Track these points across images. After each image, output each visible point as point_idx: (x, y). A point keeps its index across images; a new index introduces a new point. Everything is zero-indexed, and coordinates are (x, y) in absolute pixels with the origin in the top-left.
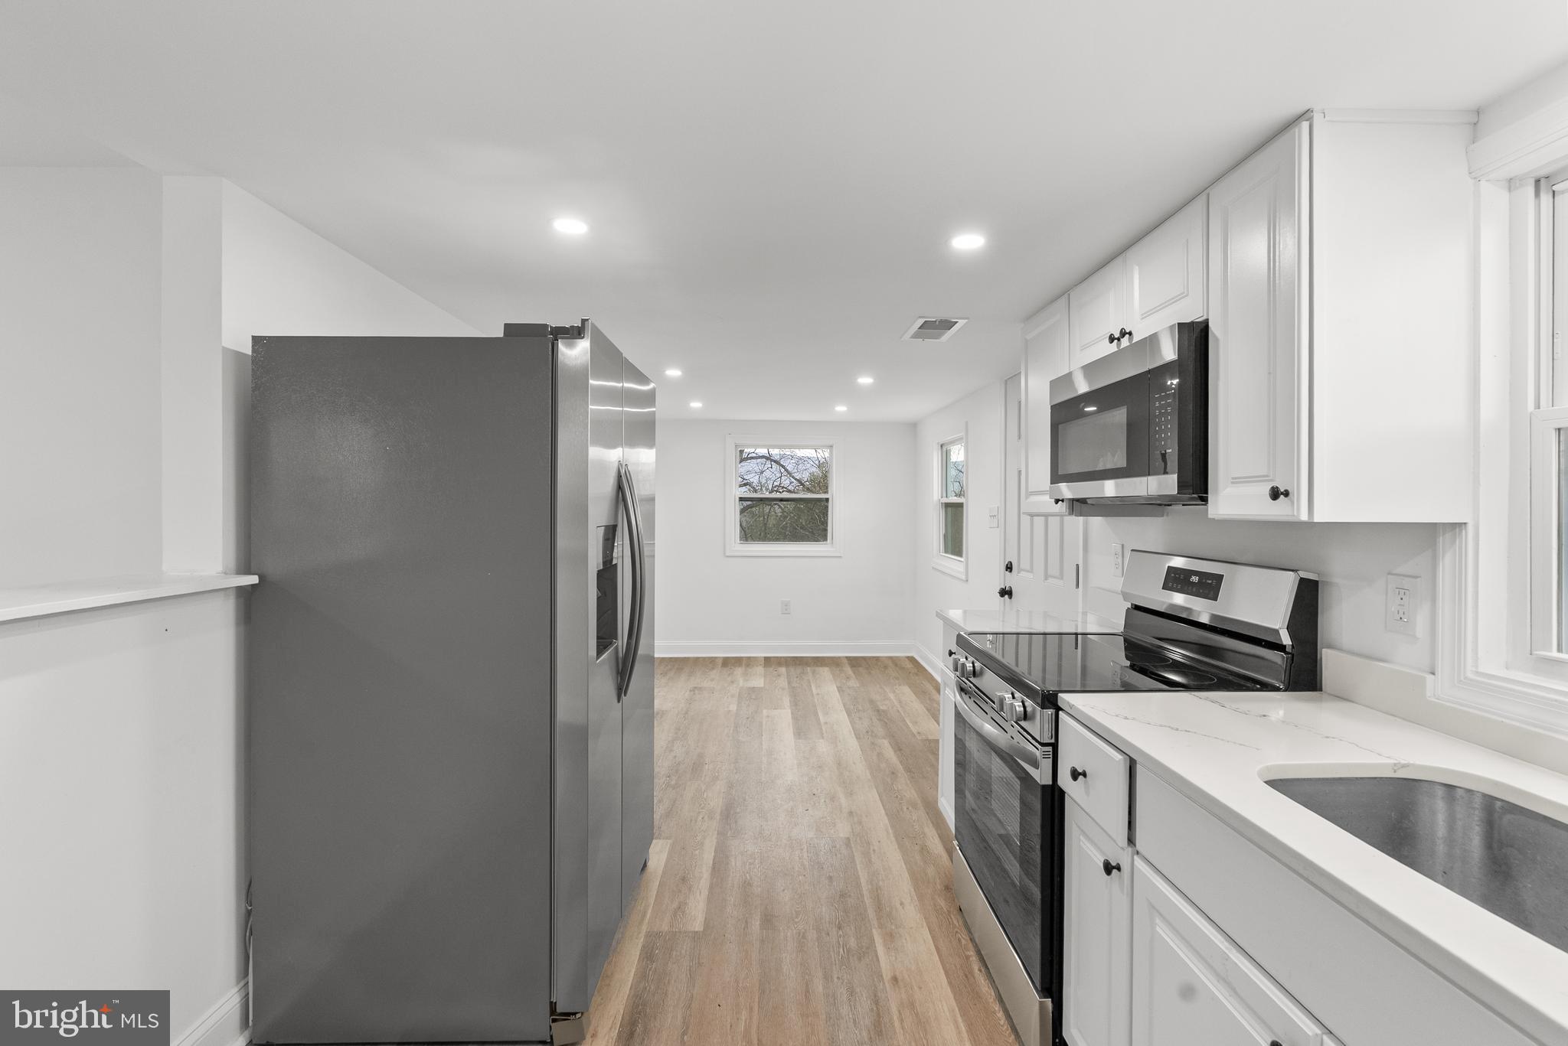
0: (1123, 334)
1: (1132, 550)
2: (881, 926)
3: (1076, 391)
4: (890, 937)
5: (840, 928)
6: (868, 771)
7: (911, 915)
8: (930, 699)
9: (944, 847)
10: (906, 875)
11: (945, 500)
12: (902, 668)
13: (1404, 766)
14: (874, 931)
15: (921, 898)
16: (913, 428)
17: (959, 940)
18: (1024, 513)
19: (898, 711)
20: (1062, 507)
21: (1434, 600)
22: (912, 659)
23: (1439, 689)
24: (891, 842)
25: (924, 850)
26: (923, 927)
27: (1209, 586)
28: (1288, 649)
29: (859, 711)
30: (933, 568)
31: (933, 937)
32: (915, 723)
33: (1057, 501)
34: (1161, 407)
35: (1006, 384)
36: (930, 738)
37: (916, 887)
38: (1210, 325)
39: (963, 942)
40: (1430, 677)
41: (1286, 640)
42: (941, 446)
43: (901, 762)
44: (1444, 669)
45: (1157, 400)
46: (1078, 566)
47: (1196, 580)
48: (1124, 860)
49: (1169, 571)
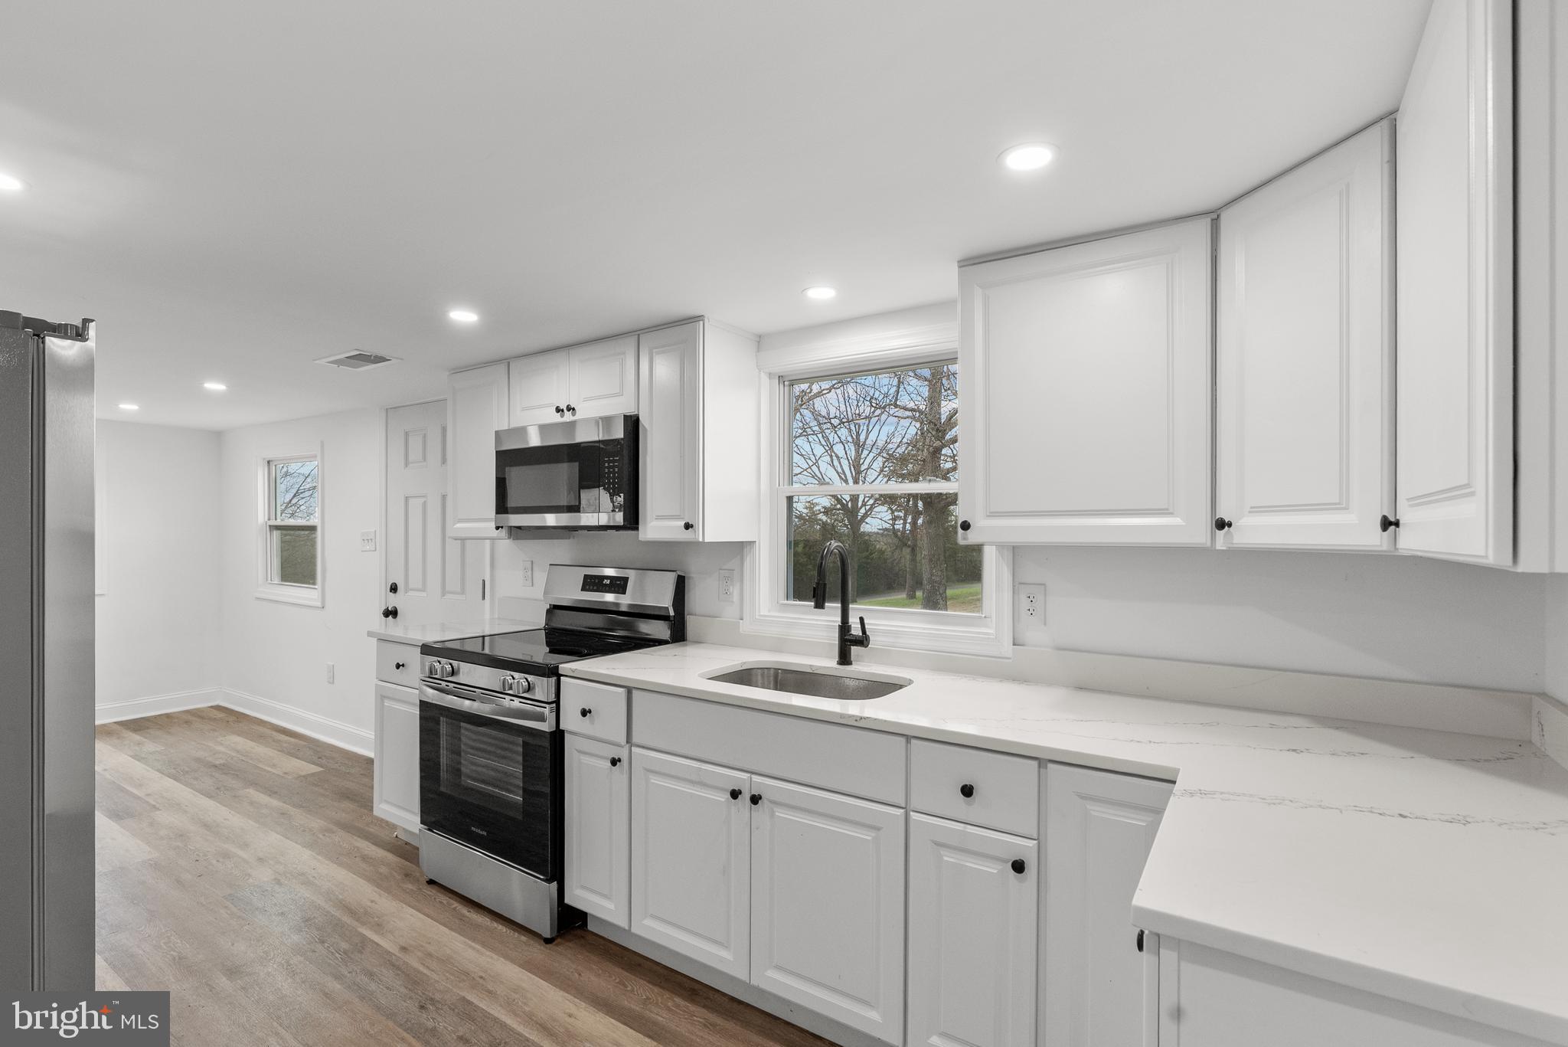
0: (569, 408)
1: (551, 565)
2: (363, 924)
3: (527, 443)
4: (379, 927)
5: (323, 942)
6: (250, 821)
7: (385, 904)
8: (274, 741)
9: (383, 849)
10: (362, 882)
11: (273, 523)
12: (210, 719)
13: (745, 663)
14: (360, 930)
15: (388, 890)
16: (217, 438)
17: (441, 902)
18: (449, 537)
19: (243, 760)
20: (503, 533)
21: (742, 581)
22: (218, 708)
23: (745, 627)
24: (328, 865)
25: (365, 858)
26: (403, 908)
27: (619, 585)
28: (672, 619)
29: (187, 772)
30: (258, 599)
31: (418, 910)
32: (274, 766)
33: (497, 528)
34: (609, 467)
35: (387, 412)
36: (303, 773)
37: (379, 886)
38: (640, 418)
39: (445, 902)
40: (741, 621)
41: (672, 613)
42: (269, 462)
43: (284, 802)
44: (746, 616)
45: (607, 461)
46: (484, 581)
47: (608, 582)
48: (623, 754)
49: (586, 577)
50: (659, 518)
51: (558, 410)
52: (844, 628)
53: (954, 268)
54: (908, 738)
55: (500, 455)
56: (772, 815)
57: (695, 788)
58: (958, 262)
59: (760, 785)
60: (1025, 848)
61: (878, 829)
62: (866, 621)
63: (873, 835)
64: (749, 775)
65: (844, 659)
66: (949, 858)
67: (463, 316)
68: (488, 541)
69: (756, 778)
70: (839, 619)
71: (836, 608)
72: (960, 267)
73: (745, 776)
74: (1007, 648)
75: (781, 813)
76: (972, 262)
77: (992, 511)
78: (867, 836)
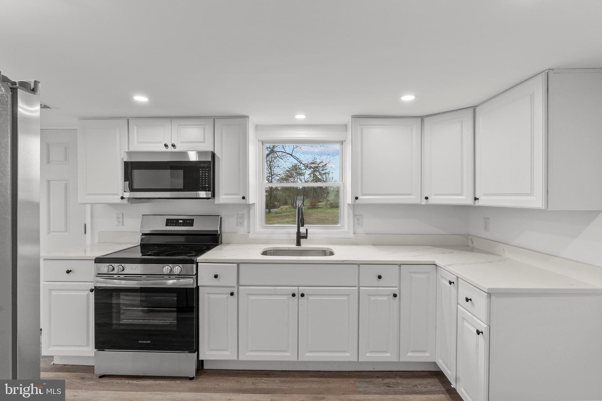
0: (173, 146)
1: (142, 215)
17: (117, 383)
20: (125, 201)
21: (249, 218)
23: (251, 236)
27: (188, 223)
33: (122, 198)
34: (203, 173)
38: (215, 154)
39: (120, 382)
40: (249, 234)
41: (219, 232)
44: (251, 232)
45: (201, 170)
46: (85, 225)
47: (182, 221)
48: (235, 291)
49: (167, 220)
50: (226, 194)
51: (166, 146)
52: (299, 232)
53: (351, 117)
54: (359, 265)
55: (126, 164)
56: (308, 298)
57: (272, 297)
58: (352, 116)
59: (302, 289)
60: (396, 290)
61: (349, 295)
62: (308, 230)
63: (347, 297)
64: (298, 287)
65: (299, 243)
66: (372, 298)
67: (141, 99)
68: (89, 205)
69: (300, 288)
70: (296, 230)
71: (296, 226)
72: (352, 118)
73: (296, 288)
74: (352, 235)
75: (311, 298)
76: (356, 117)
77: (364, 193)
78: (345, 298)
